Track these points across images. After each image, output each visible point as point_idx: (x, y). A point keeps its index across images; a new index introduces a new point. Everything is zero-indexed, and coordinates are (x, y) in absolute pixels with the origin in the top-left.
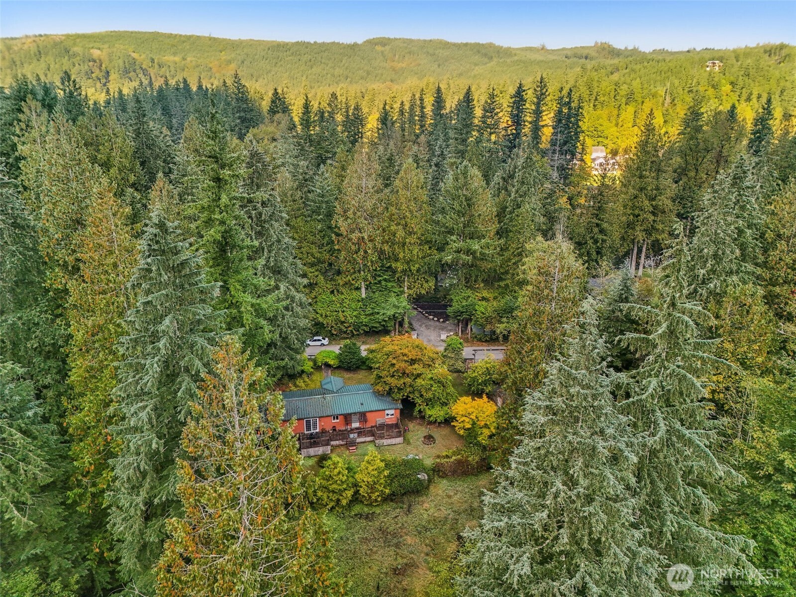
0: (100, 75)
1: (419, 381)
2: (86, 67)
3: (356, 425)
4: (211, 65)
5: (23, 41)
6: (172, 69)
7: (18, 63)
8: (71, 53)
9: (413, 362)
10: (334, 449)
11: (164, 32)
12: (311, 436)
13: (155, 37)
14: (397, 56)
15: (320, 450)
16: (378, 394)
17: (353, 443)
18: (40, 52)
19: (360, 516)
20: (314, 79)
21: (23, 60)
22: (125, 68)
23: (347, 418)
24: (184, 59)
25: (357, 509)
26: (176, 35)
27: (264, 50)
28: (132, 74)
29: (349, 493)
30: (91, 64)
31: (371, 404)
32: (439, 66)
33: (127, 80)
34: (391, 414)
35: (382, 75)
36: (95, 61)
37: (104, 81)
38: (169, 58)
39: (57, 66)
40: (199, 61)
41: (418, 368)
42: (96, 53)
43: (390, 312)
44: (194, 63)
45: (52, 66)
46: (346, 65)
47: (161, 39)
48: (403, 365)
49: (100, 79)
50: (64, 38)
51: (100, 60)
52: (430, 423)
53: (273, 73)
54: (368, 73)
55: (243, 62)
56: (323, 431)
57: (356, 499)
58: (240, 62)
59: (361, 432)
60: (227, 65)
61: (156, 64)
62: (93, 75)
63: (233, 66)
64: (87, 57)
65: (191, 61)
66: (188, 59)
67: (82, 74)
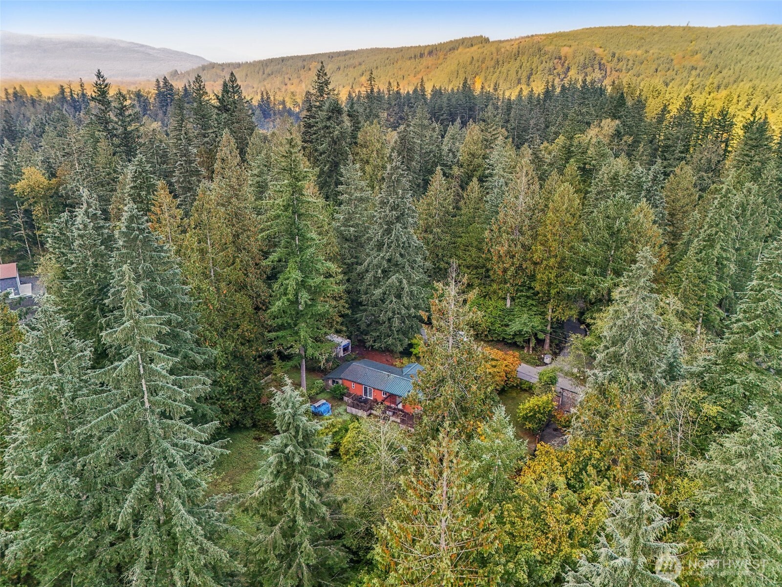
0: (562, 71)
4: (673, 57)
5: (513, 43)
6: (631, 62)
7: (501, 63)
8: (543, 51)
11: (637, 25)
13: (628, 30)
18: (519, 52)
21: (505, 60)
26: (649, 27)
27: (743, 37)
28: (589, 69)
30: (556, 61)
33: (583, 75)
36: (560, 58)
37: (562, 76)
38: (631, 52)
39: (528, 64)
40: (663, 53)
42: (564, 51)
44: (656, 56)
45: (524, 64)
47: (632, 33)
49: (559, 75)
50: (543, 38)
51: (566, 57)
53: (743, 62)
55: (711, 52)
58: (707, 52)
60: (692, 56)
61: (616, 59)
62: (555, 72)
63: (699, 56)
64: (555, 55)
65: (653, 54)
66: (651, 52)
67: (545, 72)
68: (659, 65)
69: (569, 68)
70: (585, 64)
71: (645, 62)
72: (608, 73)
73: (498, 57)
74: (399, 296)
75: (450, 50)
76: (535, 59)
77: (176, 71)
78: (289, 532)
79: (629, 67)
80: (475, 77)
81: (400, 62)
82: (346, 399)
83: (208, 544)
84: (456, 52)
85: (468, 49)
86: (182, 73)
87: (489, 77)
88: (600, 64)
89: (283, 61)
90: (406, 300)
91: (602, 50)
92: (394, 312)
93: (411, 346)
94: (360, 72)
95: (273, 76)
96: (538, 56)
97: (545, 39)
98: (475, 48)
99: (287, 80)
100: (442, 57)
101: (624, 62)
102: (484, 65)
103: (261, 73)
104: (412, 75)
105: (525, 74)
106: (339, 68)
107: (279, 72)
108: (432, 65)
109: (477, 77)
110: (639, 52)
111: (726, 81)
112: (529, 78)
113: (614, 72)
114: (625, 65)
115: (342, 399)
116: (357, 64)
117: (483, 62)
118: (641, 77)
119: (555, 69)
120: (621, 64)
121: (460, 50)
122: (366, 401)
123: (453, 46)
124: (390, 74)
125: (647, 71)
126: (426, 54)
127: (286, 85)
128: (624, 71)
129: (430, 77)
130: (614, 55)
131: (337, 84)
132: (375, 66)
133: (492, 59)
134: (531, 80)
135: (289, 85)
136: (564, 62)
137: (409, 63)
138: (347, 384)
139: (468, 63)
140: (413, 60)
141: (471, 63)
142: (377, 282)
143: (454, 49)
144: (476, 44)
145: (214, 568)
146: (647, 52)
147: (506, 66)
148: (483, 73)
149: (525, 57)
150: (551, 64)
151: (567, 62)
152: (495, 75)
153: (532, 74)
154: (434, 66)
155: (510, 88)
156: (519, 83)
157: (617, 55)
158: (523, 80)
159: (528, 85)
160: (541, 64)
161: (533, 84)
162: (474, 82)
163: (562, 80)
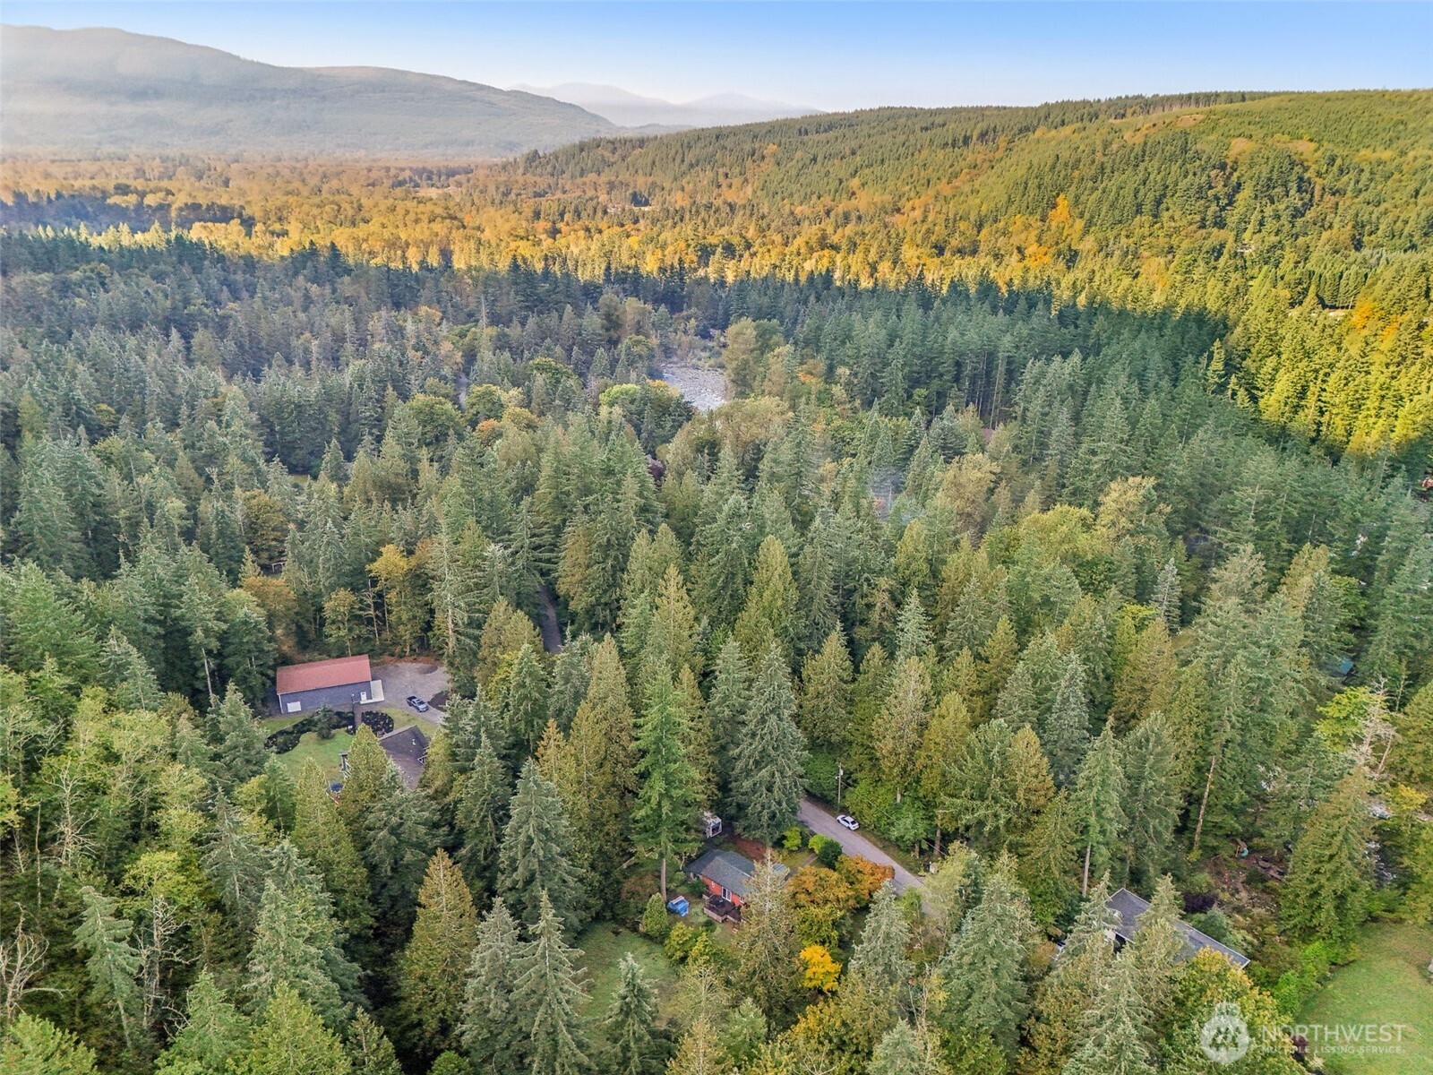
0: (1223, 192)
6: (1365, 176)
8: (1190, 154)
21: (1116, 166)
28: (1278, 191)
30: (1215, 172)
33: (1265, 200)
36: (1222, 167)
37: (1224, 201)
38: (1368, 155)
39: (1160, 177)
42: (1236, 147)
45: (1152, 177)
49: (1218, 199)
51: (1234, 163)
61: (1335, 169)
62: (1210, 193)
64: (1212, 162)
65: (1415, 158)
66: (1411, 154)
67: (1192, 192)
68: (1424, 182)
69: (1239, 185)
70: (1270, 179)
71: (1397, 176)
72: (1317, 197)
73: (1105, 159)
74: (769, 789)
75: (1021, 131)
76: (1174, 168)
77: (536, 152)
78: (626, 1048)
79: (1360, 185)
80: (1058, 195)
81: (925, 152)
82: (705, 897)
83: (577, 1051)
84: (1032, 137)
85: (1053, 132)
86: (545, 157)
87: (1083, 198)
88: (1301, 179)
89: (717, 137)
90: (777, 794)
91: (1313, 145)
92: (763, 806)
93: (784, 837)
94: (851, 170)
95: (699, 168)
96: (1180, 162)
97: (1203, 121)
98: (1067, 130)
99: (721, 179)
100: (1003, 145)
101: (1352, 174)
102: (1076, 173)
103: (678, 160)
104: (945, 180)
105: (1151, 196)
106: (814, 160)
107: (710, 159)
108: (984, 160)
109: (1062, 196)
110: (1386, 155)
112: (1159, 204)
113: (1327, 197)
114: (1352, 182)
115: (701, 897)
116: (848, 152)
117: (1075, 167)
118: (1383, 206)
119: (1211, 188)
120: (1345, 179)
121: (1038, 133)
122: (724, 903)
123: (1027, 122)
124: (904, 176)
125: (1397, 195)
126: (975, 138)
127: (719, 186)
128: (1349, 194)
129: (977, 186)
130: (1333, 160)
131: (809, 190)
132: (880, 158)
133: (1093, 162)
134: (1163, 206)
135: (724, 187)
136: (1231, 174)
137: (941, 154)
138: (707, 881)
139: (1047, 169)
140: (949, 149)
141: (1053, 167)
142: (748, 773)
143: (1027, 129)
144: (1071, 122)
145: (579, 1066)
146: (1403, 153)
147: (1118, 178)
148: (1073, 188)
149: (1156, 163)
150: (1204, 178)
151: (1236, 175)
152: (1094, 196)
153: (1164, 196)
154: (987, 164)
155: (1120, 222)
156: (1139, 211)
157: (1339, 162)
158: (1147, 208)
159: (1155, 216)
160: (1185, 177)
161: (1166, 215)
162: (1054, 206)
163: (1223, 209)
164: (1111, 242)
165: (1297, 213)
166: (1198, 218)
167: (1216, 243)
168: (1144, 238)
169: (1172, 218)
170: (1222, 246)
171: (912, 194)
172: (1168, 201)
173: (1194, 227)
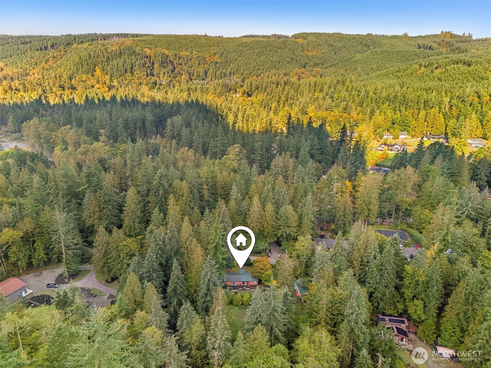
0: (150, 65)
1: (263, 275)
2: (143, 61)
3: (246, 284)
4: (205, 56)
6: (186, 60)
7: (110, 59)
8: (136, 53)
9: (262, 269)
10: (239, 290)
12: (234, 287)
14: (310, 48)
15: (236, 290)
16: (252, 277)
17: (244, 290)
18: (121, 52)
19: (243, 308)
20: (261, 64)
21: (113, 57)
22: (162, 61)
23: (244, 283)
24: (192, 53)
25: (243, 306)
27: (235, 46)
28: (165, 64)
29: (241, 302)
30: (145, 59)
31: (250, 279)
32: (335, 53)
33: (163, 67)
34: (255, 283)
35: (300, 60)
36: (147, 57)
38: (184, 53)
39: (129, 61)
40: (200, 54)
41: (262, 271)
42: (148, 51)
43: (262, 248)
44: (197, 55)
45: (127, 61)
46: (280, 54)
48: (259, 270)
51: (150, 56)
52: (265, 286)
53: (238, 60)
54: (292, 60)
55: (223, 54)
56: (237, 285)
57: (243, 304)
58: (221, 54)
59: (247, 287)
60: (214, 56)
61: (177, 57)
62: (147, 65)
63: (217, 56)
64: (144, 56)
67: (141, 65)
68: (200, 61)
69: (153, 63)
71: (193, 59)
72: (176, 66)
73: (108, 55)
75: (67, 45)
76: (133, 58)
79: (185, 62)
80: (95, 67)
85: (81, 45)
87: (105, 68)
88: (170, 61)
91: (168, 51)
96: (134, 56)
98: (85, 45)
100: (62, 50)
102: (99, 60)
104: (44, 63)
105: (128, 67)
108: (57, 55)
109: (97, 67)
110: (188, 53)
111: (233, 70)
112: (132, 69)
113: (179, 66)
114: (183, 61)
117: (98, 58)
118: (193, 68)
119: (146, 64)
120: (181, 60)
121: (74, 46)
124: (24, 61)
125: (195, 65)
126: (49, 47)
128: (183, 65)
129: (59, 65)
132: (9, 55)
134: (133, 70)
136: (150, 59)
137: (37, 53)
139: (88, 58)
140: (40, 51)
141: (90, 58)
143: (70, 44)
144: (85, 42)
147: (115, 61)
148: (100, 65)
149: (126, 56)
152: (109, 67)
153: (132, 67)
154: (59, 57)
155: (121, 75)
156: (126, 72)
157: (177, 55)
158: (129, 71)
159: (132, 73)
160: (137, 60)
161: (135, 73)
162: (95, 71)
163: (152, 70)
164: (121, 82)
165: (173, 71)
166: (145, 73)
167: (154, 81)
168: (131, 80)
169: (137, 74)
170: (156, 81)
171: (31, 68)
172: (134, 68)
173: (145, 76)
